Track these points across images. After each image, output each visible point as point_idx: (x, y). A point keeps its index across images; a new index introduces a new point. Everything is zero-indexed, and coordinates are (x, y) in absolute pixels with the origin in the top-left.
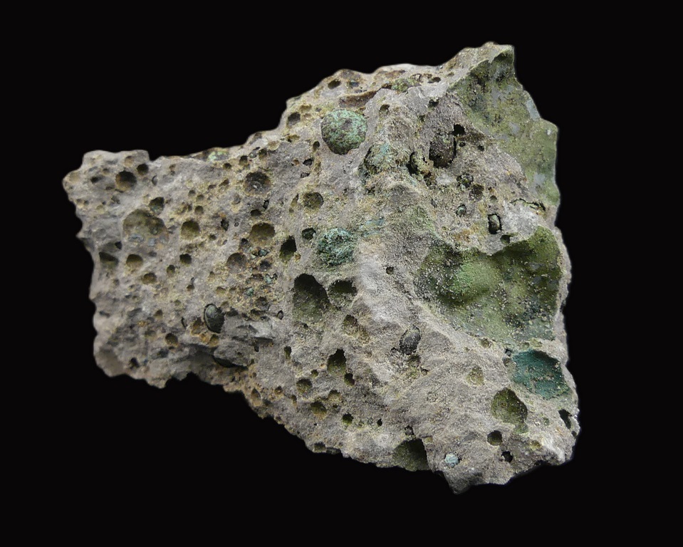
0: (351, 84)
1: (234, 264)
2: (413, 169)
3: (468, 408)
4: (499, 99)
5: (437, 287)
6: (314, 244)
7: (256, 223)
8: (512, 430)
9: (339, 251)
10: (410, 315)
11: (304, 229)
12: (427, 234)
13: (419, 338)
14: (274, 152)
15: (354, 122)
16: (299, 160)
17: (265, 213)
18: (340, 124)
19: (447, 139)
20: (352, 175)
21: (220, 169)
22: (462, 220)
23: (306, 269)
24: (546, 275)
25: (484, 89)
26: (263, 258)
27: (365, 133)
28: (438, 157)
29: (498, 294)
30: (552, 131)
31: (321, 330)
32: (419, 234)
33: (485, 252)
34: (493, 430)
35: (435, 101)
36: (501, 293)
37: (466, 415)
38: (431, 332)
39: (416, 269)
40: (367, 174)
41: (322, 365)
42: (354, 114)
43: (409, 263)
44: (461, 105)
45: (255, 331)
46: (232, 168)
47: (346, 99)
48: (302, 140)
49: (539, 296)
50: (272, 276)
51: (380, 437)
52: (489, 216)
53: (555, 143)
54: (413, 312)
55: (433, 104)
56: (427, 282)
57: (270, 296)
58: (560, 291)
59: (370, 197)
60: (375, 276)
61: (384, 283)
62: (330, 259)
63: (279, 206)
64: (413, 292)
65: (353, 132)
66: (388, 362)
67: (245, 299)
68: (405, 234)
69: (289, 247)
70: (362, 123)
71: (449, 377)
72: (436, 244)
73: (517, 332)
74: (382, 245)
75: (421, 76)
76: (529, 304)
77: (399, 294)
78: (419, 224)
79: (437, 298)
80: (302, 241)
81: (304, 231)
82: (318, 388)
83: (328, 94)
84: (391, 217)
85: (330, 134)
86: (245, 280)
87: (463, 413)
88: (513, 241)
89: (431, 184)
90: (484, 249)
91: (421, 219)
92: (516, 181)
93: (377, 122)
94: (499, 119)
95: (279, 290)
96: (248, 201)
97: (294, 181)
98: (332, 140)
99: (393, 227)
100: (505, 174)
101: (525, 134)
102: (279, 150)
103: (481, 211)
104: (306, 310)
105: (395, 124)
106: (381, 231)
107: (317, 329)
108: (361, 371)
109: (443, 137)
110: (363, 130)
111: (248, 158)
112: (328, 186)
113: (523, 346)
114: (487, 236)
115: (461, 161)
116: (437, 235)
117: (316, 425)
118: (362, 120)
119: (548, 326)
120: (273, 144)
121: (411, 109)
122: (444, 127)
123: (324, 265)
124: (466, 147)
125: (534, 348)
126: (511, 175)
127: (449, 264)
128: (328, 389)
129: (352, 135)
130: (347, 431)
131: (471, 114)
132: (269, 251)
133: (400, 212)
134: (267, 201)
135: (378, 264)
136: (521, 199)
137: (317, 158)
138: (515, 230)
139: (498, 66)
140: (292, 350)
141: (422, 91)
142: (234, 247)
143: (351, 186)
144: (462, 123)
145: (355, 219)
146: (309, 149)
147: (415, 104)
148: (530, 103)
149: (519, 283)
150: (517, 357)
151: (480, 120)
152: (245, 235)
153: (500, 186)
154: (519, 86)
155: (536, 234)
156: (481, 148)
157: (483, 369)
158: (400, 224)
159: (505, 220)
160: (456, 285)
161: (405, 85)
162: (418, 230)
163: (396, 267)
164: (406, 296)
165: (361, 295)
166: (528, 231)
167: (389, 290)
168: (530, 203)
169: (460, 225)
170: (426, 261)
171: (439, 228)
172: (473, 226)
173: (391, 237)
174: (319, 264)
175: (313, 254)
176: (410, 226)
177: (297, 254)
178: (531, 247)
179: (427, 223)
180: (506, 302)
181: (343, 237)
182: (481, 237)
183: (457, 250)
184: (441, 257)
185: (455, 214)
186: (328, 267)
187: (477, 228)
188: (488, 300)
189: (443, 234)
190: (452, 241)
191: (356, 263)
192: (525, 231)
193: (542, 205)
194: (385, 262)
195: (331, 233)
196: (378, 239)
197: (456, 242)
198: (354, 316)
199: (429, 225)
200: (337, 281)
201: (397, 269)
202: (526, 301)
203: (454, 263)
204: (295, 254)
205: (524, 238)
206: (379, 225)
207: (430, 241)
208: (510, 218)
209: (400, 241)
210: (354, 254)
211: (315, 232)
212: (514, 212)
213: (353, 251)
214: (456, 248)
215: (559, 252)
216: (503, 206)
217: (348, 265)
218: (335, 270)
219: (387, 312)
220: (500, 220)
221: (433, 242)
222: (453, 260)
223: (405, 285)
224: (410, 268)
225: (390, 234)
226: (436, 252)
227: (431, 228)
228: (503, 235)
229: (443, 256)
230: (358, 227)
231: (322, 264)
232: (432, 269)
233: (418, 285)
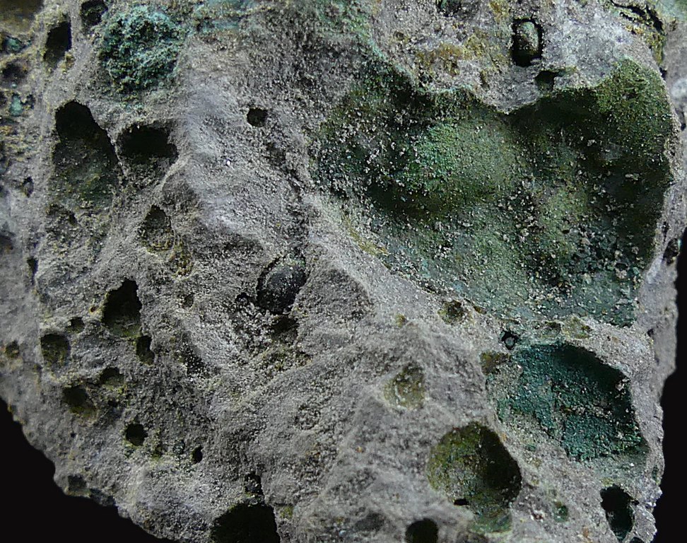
3: (375, 456)
5: (367, 170)
6: (97, 36)
8: (463, 523)
9: (145, 57)
10: (290, 224)
12: (352, 44)
13: (301, 278)
23: (78, 90)
26: (11, 57)
29: (517, 202)
31: (101, 232)
32: (331, 42)
33: (494, 103)
34: (420, 516)
36: (523, 203)
37: (368, 473)
38: (328, 269)
39: (318, 121)
41: (93, 310)
43: (304, 105)
49: (614, 221)
50: (24, 101)
51: (191, 487)
52: (517, 23)
54: (300, 218)
56: (344, 155)
57: (13, 142)
58: (665, 216)
60: (217, 125)
61: (238, 145)
62: (125, 74)
64: (304, 173)
66: (228, 324)
68: (299, 36)
69: (60, 38)
71: (352, 377)
72: (371, 70)
73: (551, 296)
74: (242, 56)
76: (589, 237)
77: (274, 175)
78: (331, 15)
79: (367, 195)
80: (81, 28)
81: (85, 6)
82: (80, 358)
87: (361, 467)
88: (560, 85)
90: (491, 97)
91: (340, 7)
95: (32, 132)
99: (270, 17)
103: (496, 7)
104: (78, 182)
106: (241, 24)
107: (94, 228)
108: (167, 334)
113: (548, 330)
114: (505, 69)
116: (376, 50)
117: (73, 435)
119: (627, 292)
123: (113, 85)
125: (569, 339)
127: (400, 120)
128: (100, 363)
130: (129, 461)
132: (26, 43)
138: (570, 61)
140: (39, 267)
149: (570, 185)
150: (525, 354)
155: (616, 78)
157: (428, 371)
158: (286, 11)
159: (551, 37)
160: (411, 171)
162: (329, 30)
163: (271, 110)
164: (288, 180)
165: (183, 164)
166: (600, 68)
167: (250, 161)
168: (622, 6)
169: (440, 33)
170: (345, 105)
171: (383, 34)
172: (473, 40)
173: (264, 39)
174: (103, 82)
175: (92, 60)
176: (311, 21)
177: (69, 55)
178: (604, 106)
179: (353, 17)
180: (532, 225)
181: (158, 28)
182: (490, 68)
183: (421, 89)
184: (383, 102)
185: (435, 7)
186: (121, 92)
187: (481, 47)
188: (490, 214)
189: (393, 49)
190: (412, 68)
191: (180, 89)
192: (594, 68)
193: (653, 15)
194: (247, 96)
195: (134, 14)
196: (235, 40)
197: (422, 71)
198: (165, 210)
199: (359, 23)
200: (134, 125)
201: (274, 116)
202: (583, 230)
203: (413, 119)
204: (67, 54)
205: (589, 82)
206: (239, 8)
207: (358, 62)
208: (564, 33)
209: (285, 52)
210: (177, 69)
211: (107, 9)
212: (578, 22)
213: (175, 61)
214: (421, 86)
215: (671, 127)
216: (554, 3)
217: (162, 91)
218: (135, 101)
219: (237, 211)
220: (540, 36)
221: (365, 63)
222: (411, 113)
223: (288, 154)
224: (304, 117)
225: (263, 34)
226: (372, 89)
227: (363, 31)
228: (542, 69)
229: (388, 101)
230: (192, 9)
231: (109, 83)
232: (359, 126)
233: (319, 159)
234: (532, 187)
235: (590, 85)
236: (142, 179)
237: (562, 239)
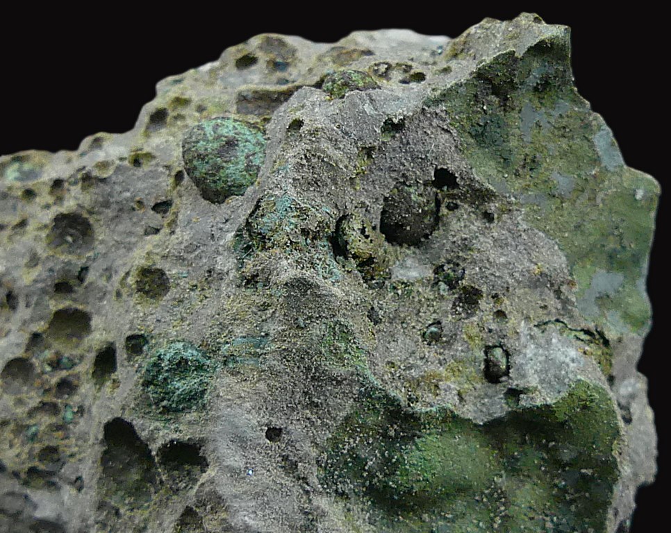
0: (276, 66)
1: (14, 376)
2: (339, 247)
4: (538, 125)
5: (365, 474)
6: (140, 366)
7: (61, 306)
9: (181, 386)
10: (302, 522)
11: (129, 333)
12: (352, 374)
14: (103, 180)
15: (241, 145)
16: (145, 202)
17: (80, 290)
18: (216, 145)
19: (421, 195)
20: (222, 246)
21: (17, 198)
22: (430, 352)
23: (124, 409)
24: (588, 472)
25: (505, 105)
26: (64, 373)
27: (258, 168)
28: (399, 226)
29: (491, 495)
30: (646, 192)
31: (142, 525)
32: (335, 373)
33: (470, 416)
35: (396, 121)
36: (496, 495)
39: (324, 436)
40: (249, 247)
42: (245, 130)
43: (313, 424)
44: (454, 132)
45: (35, 507)
46: (37, 199)
47: (250, 95)
48: (157, 165)
49: (573, 508)
50: (75, 410)
52: (488, 349)
53: (653, 214)
54: (310, 517)
55: (393, 127)
56: (346, 463)
57: (66, 446)
58: (615, 503)
59: (249, 292)
60: (241, 441)
61: (259, 457)
62: (163, 399)
63: (102, 282)
64: (313, 480)
65: (237, 163)
67: (23, 444)
68: (309, 369)
69: (105, 361)
70: (257, 149)
72: (368, 395)
74: (262, 386)
75: (389, 67)
76: (552, 521)
77: (288, 481)
78: (335, 352)
79: (365, 494)
80: (125, 356)
81: (129, 338)
83: (232, 80)
84: (282, 336)
85: (195, 163)
86: (27, 410)
88: (525, 402)
89: (373, 279)
90: (468, 411)
91: (342, 345)
92: (552, 285)
93: (278, 152)
94: (532, 164)
95: (83, 437)
96: (50, 264)
97: (133, 240)
98: (197, 174)
99: (285, 354)
100: (528, 271)
101: (586, 195)
102: (114, 178)
103: (470, 337)
104: (122, 481)
105: (308, 160)
106: (260, 360)
107: (136, 521)
109: (412, 190)
110: (257, 162)
111: (66, 185)
112: (180, 259)
114: (478, 386)
115: (447, 238)
116: (372, 378)
118: (259, 144)
120: (104, 165)
121: (347, 133)
122: (413, 170)
123: (154, 407)
124: (458, 212)
126: (541, 274)
127: (392, 433)
129: (234, 170)
131: (476, 150)
132: (77, 361)
133: (298, 327)
134: (85, 269)
135: (251, 420)
136: (557, 321)
137: (177, 201)
138: (533, 381)
139: (535, 64)
141: (372, 100)
142: (18, 345)
143: (218, 267)
144: (452, 167)
145: (217, 330)
146: (167, 182)
147: (356, 125)
148: (603, 137)
149: (535, 479)
151: (491, 163)
152: (40, 326)
153: (519, 292)
154: (582, 103)
155: (571, 395)
156: (488, 217)
158: (298, 350)
159: (517, 359)
160: (401, 475)
161: (346, 85)
162: (333, 364)
163: (286, 428)
164: (300, 485)
165: (213, 474)
166: (557, 387)
167: (269, 471)
168: (575, 330)
169: (424, 361)
170: (347, 423)
171: (378, 365)
172: (452, 365)
173: (279, 372)
174: (145, 404)
175: (136, 385)
176: (318, 357)
177: (116, 378)
178: (561, 417)
179: (353, 353)
180: (503, 514)
181: (191, 362)
182: (466, 386)
183: (409, 409)
184: (377, 419)
185: (419, 337)
186: (160, 413)
187: (459, 370)
188: (468, 506)
189: (386, 377)
190: (401, 392)
191: (209, 412)
192: (552, 386)
193: (601, 334)
194: (266, 417)
195: (172, 350)
196: (255, 373)
197: (410, 393)
198: (198, 511)
199: (358, 357)
200: (172, 441)
201: (288, 433)
202: (547, 516)
203: (403, 433)
204: (113, 376)
205: (548, 399)
206: (258, 347)
207: (357, 388)
208: (528, 356)
209: (297, 382)
210: (207, 397)
211: (147, 342)
212: (539, 346)
213: (206, 390)
214: (409, 406)
215: (618, 432)
216: (518, 331)
217: (195, 414)
218: (172, 421)
219: (258, 513)
220: (508, 358)
221: (363, 389)
222: (401, 427)
223: (300, 464)
224: (313, 433)
225: (278, 368)
226: (369, 410)
227: (361, 364)
228: (510, 386)
229: (382, 418)
230: (220, 347)
231: (150, 405)
232: (358, 439)
233: (325, 467)
234: (502, 481)
235: (549, 401)
236: (177, 483)
237: (529, 524)
